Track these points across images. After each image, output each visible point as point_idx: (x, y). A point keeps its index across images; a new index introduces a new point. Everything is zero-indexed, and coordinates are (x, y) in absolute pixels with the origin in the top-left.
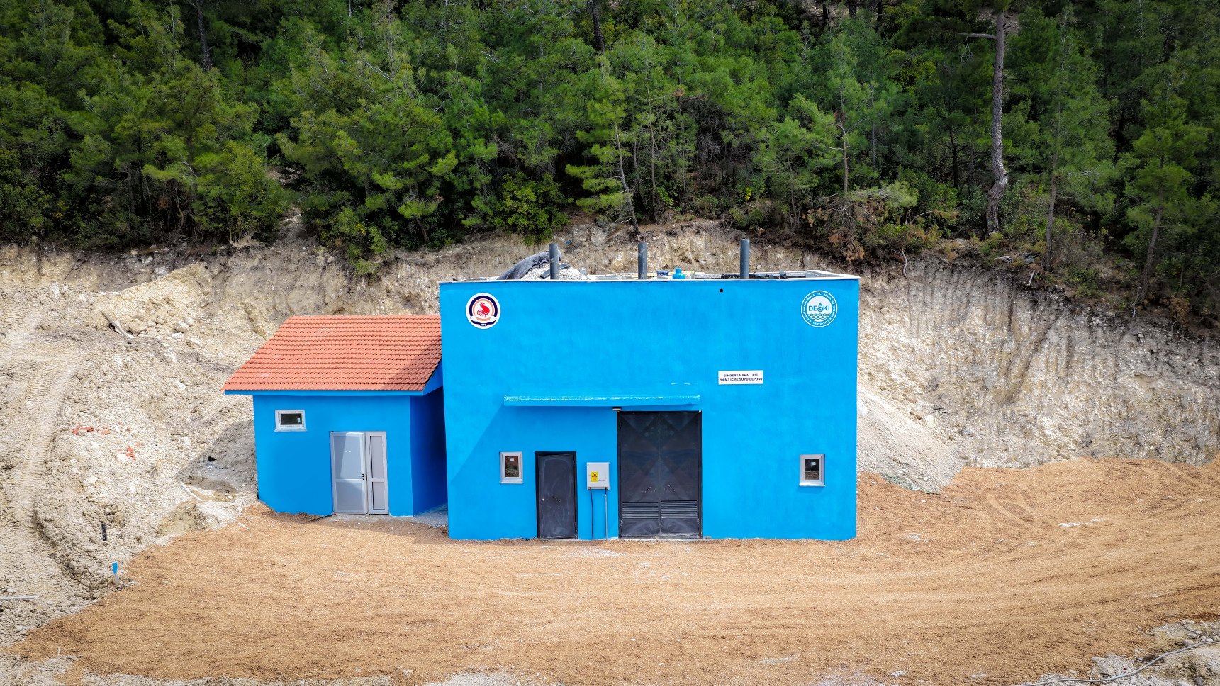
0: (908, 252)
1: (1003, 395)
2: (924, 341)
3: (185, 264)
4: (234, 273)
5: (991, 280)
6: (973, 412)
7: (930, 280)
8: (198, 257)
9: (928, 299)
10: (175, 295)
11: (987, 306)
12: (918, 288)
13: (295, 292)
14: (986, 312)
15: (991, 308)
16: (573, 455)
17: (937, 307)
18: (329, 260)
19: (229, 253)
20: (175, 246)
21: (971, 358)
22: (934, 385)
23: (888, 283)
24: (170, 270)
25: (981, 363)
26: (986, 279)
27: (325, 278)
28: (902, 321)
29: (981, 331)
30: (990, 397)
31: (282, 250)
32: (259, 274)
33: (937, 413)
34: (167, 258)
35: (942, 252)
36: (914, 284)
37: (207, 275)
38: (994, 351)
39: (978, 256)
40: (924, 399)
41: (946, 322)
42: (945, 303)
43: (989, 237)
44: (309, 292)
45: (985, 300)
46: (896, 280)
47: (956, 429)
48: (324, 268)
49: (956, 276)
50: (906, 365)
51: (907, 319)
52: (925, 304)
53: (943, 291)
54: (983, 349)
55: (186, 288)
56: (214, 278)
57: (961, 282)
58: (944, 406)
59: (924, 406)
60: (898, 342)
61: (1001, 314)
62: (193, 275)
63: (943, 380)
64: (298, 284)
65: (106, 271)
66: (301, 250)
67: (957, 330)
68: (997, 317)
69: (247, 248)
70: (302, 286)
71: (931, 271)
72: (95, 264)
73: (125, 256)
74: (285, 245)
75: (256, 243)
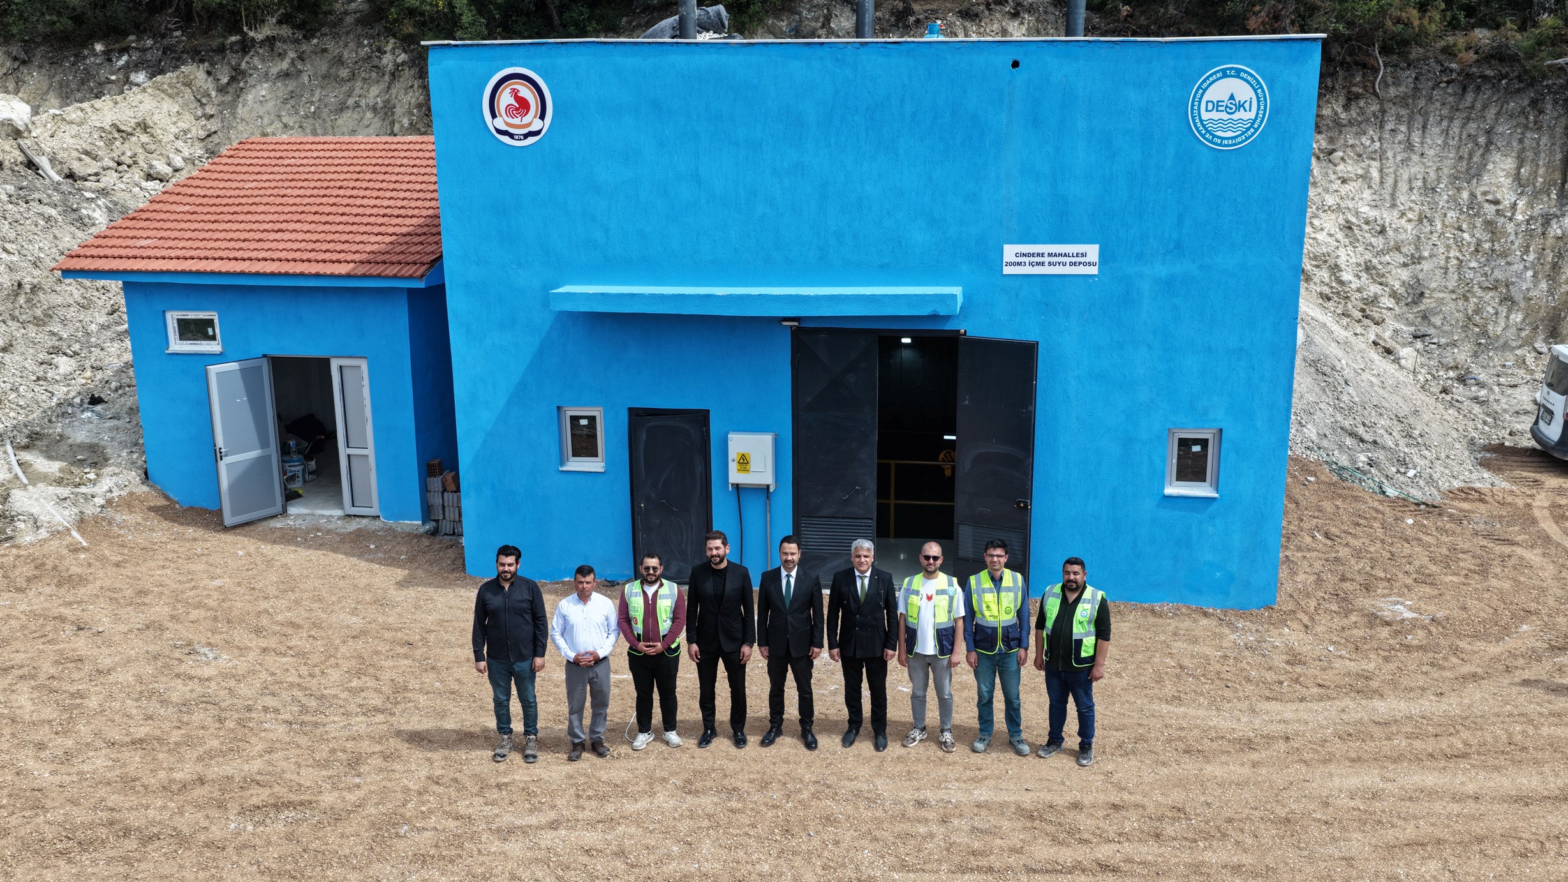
0: (1385, 50)
1: (1542, 313)
2: (1403, 214)
3: (176, 67)
4: (251, 81)
5: (1534, 103)
6: (1484, 343)
7: (1422, 103)
8: (197, 56)
9: (1416, 138)
10: (156, 118)
11: (1523, 150)
12: (1399, 118)
13: (347, 114)
14: (1521, 163)
15: (1530, 154)
16: (701, 418)
17: (1432, 152)
18: (399, 60)
19: (246, 47)
20: (163, 36)
21: (1487, 246)
22: (1416, 294)
23: (1346, 107)
24: (152, 76)
25: (1504, 254)
26: (1526, 102)
27: (394, 91)
28: (1365, 177)
29: (1507, 197)
30: (1517, 317)
31: (330, 45)
32: (292, 85)
33: (1419, 345)
34: (149, 56)
35: (1449, 51)
36: (1392, 110)
37: (209, 85)
38: (1530, 233)
39: (1514, 59)
40: (1398, 318)
41: (1445, 181)
42: (1446, 143)
43: (1535, 25)
44: (369, 115)
45: (1521, 141)
46: (1362, 103)
47: (1451, 374)
48: (393, 75)
49: (1469, 97)
50: (1368, 256)
51: (1375, 174)
52: (1410, 147)
53: (1445, 123)
54: (1510, 227)
55: (176, 108)
56: (222, 90)
57: (1479, 106)
58: (1432, 331)
59: (1396, 331)
60: (1357, 214)
61: (1547, 166)
62: (188, 84)
63: (1433, 285)
64: (350, 102)
65: (57, 78)
66: (360, 45)
67: (1465, 195)
68: (1541, 171)
69: (270, 41)
70: (357, 105)
71: (1426, 86)
72: (40, 67)
73: (86, 52)
74: (336, 36)
75: (285, 31)
